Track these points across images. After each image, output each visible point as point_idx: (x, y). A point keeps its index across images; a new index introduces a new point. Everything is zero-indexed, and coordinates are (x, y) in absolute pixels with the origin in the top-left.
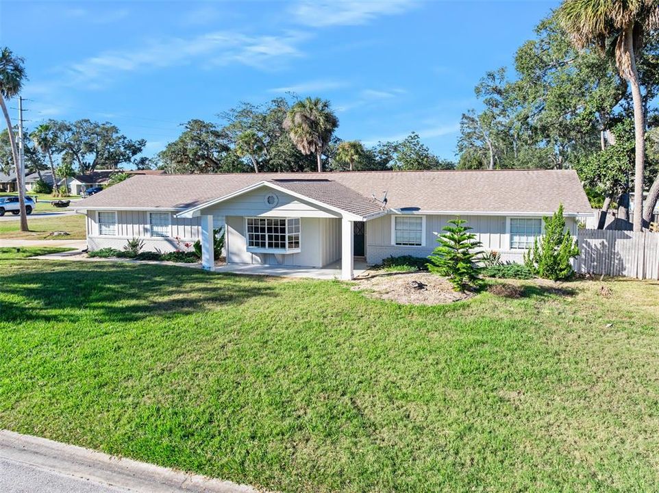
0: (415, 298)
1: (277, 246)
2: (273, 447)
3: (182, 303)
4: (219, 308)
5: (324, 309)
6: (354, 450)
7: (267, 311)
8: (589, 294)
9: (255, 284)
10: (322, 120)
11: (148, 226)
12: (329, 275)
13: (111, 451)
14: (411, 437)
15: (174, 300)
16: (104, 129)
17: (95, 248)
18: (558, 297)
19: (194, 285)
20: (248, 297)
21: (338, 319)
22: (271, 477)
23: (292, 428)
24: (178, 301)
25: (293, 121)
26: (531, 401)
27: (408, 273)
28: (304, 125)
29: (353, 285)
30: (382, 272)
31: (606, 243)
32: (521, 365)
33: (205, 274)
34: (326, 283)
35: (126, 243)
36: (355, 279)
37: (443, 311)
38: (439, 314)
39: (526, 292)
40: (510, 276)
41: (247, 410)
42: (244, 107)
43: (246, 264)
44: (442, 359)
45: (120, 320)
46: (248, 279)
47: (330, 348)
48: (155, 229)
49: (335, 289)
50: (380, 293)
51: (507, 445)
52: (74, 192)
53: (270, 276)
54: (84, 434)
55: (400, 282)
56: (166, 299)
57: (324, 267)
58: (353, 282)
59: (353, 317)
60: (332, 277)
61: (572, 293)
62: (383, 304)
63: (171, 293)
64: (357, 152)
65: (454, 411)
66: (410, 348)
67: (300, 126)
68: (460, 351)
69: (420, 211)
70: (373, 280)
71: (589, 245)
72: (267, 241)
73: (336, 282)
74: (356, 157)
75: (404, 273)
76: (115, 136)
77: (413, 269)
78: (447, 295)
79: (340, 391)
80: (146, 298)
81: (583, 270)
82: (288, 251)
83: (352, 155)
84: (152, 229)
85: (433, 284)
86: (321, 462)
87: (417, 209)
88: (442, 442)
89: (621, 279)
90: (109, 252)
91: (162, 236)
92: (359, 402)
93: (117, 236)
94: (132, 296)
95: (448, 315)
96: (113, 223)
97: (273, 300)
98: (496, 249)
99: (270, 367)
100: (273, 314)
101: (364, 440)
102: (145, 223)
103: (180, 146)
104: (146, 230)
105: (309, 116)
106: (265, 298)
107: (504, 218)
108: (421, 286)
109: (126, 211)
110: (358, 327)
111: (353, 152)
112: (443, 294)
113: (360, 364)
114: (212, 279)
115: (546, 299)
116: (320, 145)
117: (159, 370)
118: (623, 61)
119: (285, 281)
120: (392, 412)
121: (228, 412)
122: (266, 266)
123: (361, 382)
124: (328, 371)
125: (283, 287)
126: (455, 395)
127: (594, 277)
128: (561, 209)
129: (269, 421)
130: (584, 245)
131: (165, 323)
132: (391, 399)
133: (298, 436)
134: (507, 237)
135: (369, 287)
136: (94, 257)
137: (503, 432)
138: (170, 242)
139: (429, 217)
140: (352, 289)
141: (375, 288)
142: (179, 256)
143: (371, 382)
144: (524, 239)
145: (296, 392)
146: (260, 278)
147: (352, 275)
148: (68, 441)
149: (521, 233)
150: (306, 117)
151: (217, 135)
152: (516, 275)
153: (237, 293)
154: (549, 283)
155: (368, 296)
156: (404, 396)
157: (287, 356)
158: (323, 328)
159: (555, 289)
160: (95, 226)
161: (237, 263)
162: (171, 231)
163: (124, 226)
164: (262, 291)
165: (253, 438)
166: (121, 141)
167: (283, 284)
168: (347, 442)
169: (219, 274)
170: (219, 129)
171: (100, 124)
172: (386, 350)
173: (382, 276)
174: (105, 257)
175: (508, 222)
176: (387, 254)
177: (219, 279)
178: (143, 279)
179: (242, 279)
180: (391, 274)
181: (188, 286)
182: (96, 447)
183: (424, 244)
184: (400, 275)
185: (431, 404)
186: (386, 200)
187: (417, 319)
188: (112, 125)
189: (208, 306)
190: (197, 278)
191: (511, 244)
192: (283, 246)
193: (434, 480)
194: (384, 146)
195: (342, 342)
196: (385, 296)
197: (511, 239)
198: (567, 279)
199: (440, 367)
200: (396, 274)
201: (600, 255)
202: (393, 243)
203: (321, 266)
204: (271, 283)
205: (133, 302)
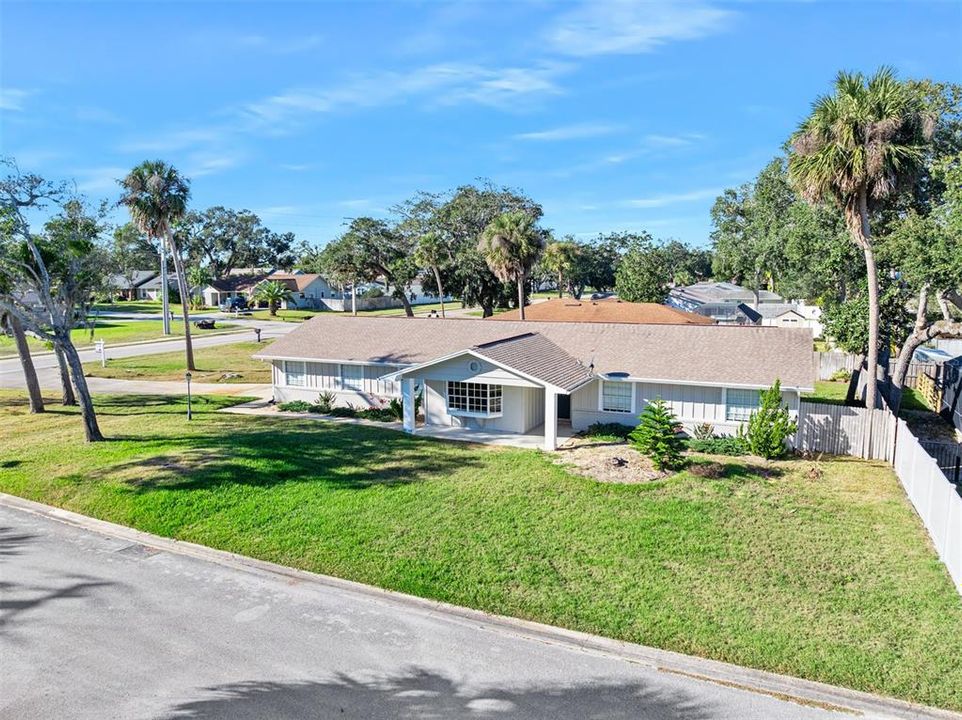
0: (614, 476)
1: (478, 408)
2: (494, 589)
3: (397, 472)
4: (431, 478)
5: (528, 483)
6: (550, 593)
7: (476, 483)
8: (796, 476)
9: (459, 453)
10: (524, 244)
11: (339, 379)
12: (532, 443)
13: (384, 587)
14: (591, 588)
15: (389, 468)
16: (242, 219)
17: (283, 400)
18: (760, 478)
19: (403, 452)
20: (456, 467)
21: (540, 494)
22: (495, 606)
23: (506, 577)
24: (392, 469)
25: (490, 244)
26: (688, 570)
27: (613, 444)
28: (502, 250)
29: (556, 457)
30: (587, 441)
31: (830, 419)
32: (692, 542)
33: (410, 440)
34: (528, 453)
35: (318, 398)
36: (558, 449)
37: (637, 490)
38: (633, 493)
39: (728, 472)
40: (719, 452)
41: (474, 564)
42: (422, 197)
43: (446, 426)
44: (626, 534)
45: (350, 488)
46: (451, 446)
47: (533, 521)
48: (347, 381)
49: (538, 463)
50: (581, 469)
51: (658, 596)
52: (209, 302)
53: (474, 443)
54: (362, 575)
55: (602, 457)
56: (381, 467)
57: (526, 433)
58: (556, 452)
59: (554, 492)
60: (534, 447)
61: (777, 474)
62: (583, 481)
63: (384, 461)
64: (568, 258)
65: (625, 574)
66: (601, 523)
67: (498, 250)
68: (643, 528)
69: (629, 378)
70: (577, 451)
71: (811, 420)
72: (468, 404)
73: (540, 453)
74: (566, 265)
75: (609, 444)
76: (255, 229)
77: (619, 440)
78: (646, 474)
79: (541, 555)
80: (362, 465)
81: (804, 446)
82: (490, 416)
83: (562, 262)
84: (343, 381)
85: (634, 461)
86: (528, 599)
87: (626, 375)
88: (612, 592)
89: (844, 458)
90: (299, 406)
91: (354, 389)
92: (555, 564)
93: (305, 387)
94: (350, 463)
95: (642, 494)
96: (302, 373)
97: (480, 471)
98: (709, 420)
99: (486, 534)
100: (482, 487)
101: (557, 588)
102: (336, 375)
103: (344, 252)
104: (337, 383)
105: (508, 238)
106: (471, 470)
107: (721, 388)
108: (621, 463)
109: (315, 363)
110: (558, 502)
111: (562, 258)
112: (642, 471)
113: (558, 535)
114: (417, 445)
115: (747, 480)
116: (522, 273)
117: (399, 533)
118: (854, 224)
119: (488, 449)
120: (580, 572)
121: (460, 565)
122: (467, 428)
123: (557, 549)
124: (532, 539)
125: (487, 456)
126: (629, 562)
127: (812, 456)
128: (778, 384)
129: (489, 572)
130: (807, 420)
131: (390, 492)
132: (579, 563)
133: (511, 583)
134: (722, 408)
135: (571, 461)
136: (285, 410)
137: (658, 589)
138: (364, 396)
139: (640, 385)
140: (554, 462)
141: (578, 463)
142: (374, 413)
143: (564, 549)
144: (741, 410)
145: (507, 554)
146: (464, 445)
147: (556, 445)
148: (352, 579)
149: (737, 404)
150: (505, 239)
151: (389, 236)
152: (726, 452)
153: (445, 463)
154: (760, 461)
155: (569, 472)
156: (591, 561)
157: (498, 526)
158: (527, 502)
159: (763, 469)
160: (282, 376)
161: (437, 425)
162: (363, 384)
163: (314, 377)
164: (468, 461)
165: (480, 582)
166: (264, 235)
167: (487, 453)
168: (545, 589)
169: (422, 439)
170: (391, 227)
171: (236, 212)
172: (581, 525)
173: (585, 446)
174: (297, 411)
175: (724, 393)
176: (593, 420)
177: (424, 445)
178: (353, 443)
179: (446, 446)
180: (594, 446)
181: (398, 453)
182: (372, 584)
183: (633, 411)
184: (604, 447)
185: (610, 567)
186: (592, 366)
187: (613, 497)
188: (251, 214)
189: (422, 475)
190: (402, 444)
191: (728, 415)
192: (485, 409)
193: (601, 613)
194: (607, 239)
195: (543, 515)
196: (585, 473)
197: (728, 410)
198: (781, 457)
199: (623, 540)
200: (601, 445)
201: (824, 432)
202: (600, 408)
203: (523, 431)
204: (475, 452)
205: (353, 470)
